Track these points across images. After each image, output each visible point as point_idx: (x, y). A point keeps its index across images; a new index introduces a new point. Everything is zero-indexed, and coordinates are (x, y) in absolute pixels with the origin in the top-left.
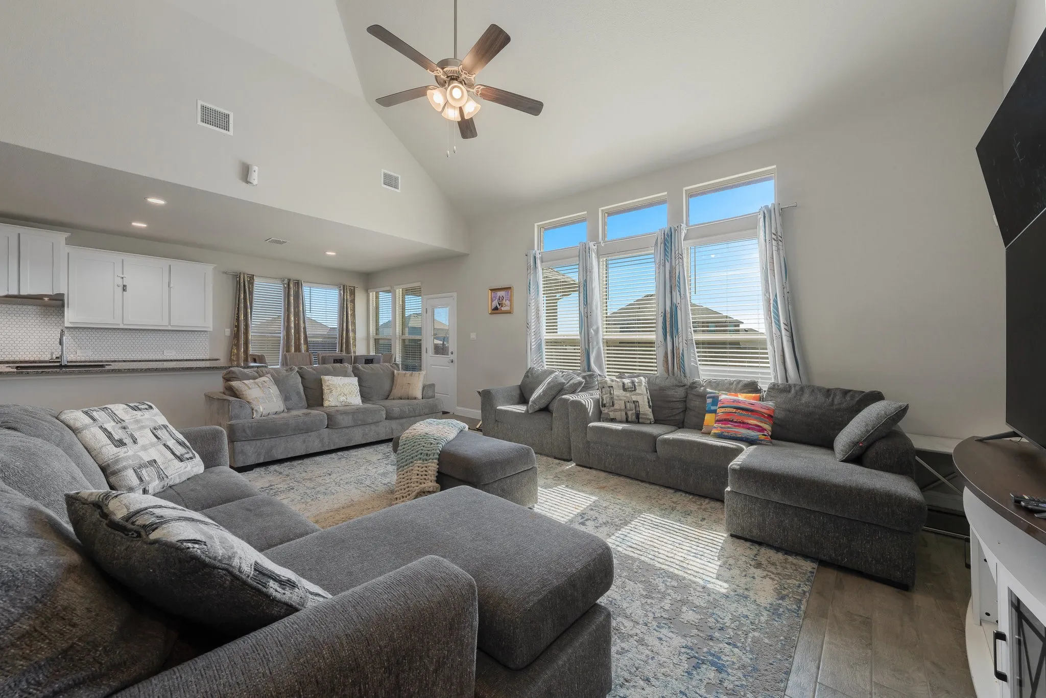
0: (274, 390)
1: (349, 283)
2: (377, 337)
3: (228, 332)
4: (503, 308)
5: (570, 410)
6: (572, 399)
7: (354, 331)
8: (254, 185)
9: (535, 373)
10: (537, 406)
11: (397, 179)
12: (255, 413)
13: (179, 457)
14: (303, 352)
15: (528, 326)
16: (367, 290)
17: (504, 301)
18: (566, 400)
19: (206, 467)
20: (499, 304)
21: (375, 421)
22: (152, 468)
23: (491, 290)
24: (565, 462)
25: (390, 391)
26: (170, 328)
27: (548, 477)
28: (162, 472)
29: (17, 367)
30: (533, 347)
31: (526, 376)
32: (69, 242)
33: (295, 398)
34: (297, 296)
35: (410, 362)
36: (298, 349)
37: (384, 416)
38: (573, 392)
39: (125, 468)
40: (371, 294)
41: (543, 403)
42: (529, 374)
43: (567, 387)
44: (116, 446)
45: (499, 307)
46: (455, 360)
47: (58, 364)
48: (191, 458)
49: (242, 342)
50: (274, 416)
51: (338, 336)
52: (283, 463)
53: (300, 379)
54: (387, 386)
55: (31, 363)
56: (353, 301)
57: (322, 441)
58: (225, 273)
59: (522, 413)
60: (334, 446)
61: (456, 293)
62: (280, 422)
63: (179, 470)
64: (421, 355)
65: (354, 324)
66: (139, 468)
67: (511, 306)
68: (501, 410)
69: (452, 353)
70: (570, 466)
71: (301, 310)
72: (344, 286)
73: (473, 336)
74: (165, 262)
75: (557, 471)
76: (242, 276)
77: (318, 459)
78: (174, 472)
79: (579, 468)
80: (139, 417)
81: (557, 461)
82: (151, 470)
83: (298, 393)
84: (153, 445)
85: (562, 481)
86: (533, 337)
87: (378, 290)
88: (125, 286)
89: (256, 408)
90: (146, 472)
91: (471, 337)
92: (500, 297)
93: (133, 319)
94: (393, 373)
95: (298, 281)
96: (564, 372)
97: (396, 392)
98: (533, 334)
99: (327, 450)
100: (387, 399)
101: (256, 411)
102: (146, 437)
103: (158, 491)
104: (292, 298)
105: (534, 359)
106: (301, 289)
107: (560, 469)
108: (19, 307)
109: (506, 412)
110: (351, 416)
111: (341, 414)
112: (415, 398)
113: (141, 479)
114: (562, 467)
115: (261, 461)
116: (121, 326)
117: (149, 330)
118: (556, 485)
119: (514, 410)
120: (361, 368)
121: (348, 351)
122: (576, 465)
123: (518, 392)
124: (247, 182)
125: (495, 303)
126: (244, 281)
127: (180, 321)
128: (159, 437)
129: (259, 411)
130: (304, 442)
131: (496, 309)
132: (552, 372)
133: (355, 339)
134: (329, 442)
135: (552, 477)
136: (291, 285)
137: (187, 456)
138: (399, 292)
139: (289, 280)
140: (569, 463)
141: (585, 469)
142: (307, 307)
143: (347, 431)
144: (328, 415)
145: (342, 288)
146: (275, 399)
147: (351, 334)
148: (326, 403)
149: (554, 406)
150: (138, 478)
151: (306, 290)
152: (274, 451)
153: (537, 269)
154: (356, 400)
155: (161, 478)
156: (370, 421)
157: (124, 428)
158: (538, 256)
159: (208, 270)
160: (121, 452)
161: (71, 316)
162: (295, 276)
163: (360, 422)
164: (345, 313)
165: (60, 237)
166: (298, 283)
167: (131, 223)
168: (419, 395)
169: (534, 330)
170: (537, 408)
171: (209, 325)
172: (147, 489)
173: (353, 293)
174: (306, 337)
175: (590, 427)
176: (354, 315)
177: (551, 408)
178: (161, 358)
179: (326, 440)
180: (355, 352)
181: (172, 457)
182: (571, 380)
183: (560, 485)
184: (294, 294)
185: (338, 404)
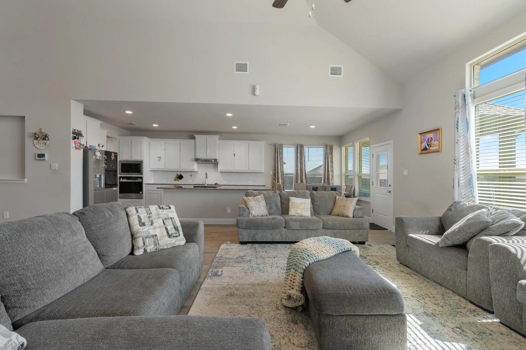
0: (263, 203)
1: (329, 143)
2: (347, 174)
3: (271, 173)
4: (431, 148)
5: (490, 255)
6: (496, 243)
7: (332, 171)
8: (257, 96)
9: (459, 207)
10: (449, 242)
11: (340, 68)
12: (250, 214)
13: (169, 235)
14: (304, 183)
15: (455, 162)
16: (340, 146)
17: (433, 142)
18: (487, 243)
19: (187, 242)
20: (428, 145)
21: (314, 228)
22: (152, 239)
23: (420, 134)
24: (485, 313)
25: (332, 210)
26: (249, 171)
27: (447, 324)
28: (157, 242)
29: (194, 187)
30: (461, 182)
31: (450, 209)
32: (220, 139)
33: (274, 209)
34: (302, 153)
35: (364, 191)
36: (302, 181)
37: (322, 226)
38: (504, 235)
39: (139, 237)
40: (343, 148)
41: (459, 240)
42: (452, 208)
43: (494, 228)
44: (140, 226)
45: (428, 147)
46: (392, 191)
47: (204, 186)
48: (176, 236)
49: (276, 178)
50: (261, 218)
51: (323, 174)
52: (262, 244)
53: (280, 199)
54: (330, 206)
55: (209, 185)
56: (332, 153)
57: (281, 235)
58: (270, 145)
59: (431, 245)
60: (289, 239)
61: (393, 141)
62: (259, 221)
63: (167, 241)
64: (369, 186)
65: (332, 167)
66: (146, 238)
67: (439, 145)
68: (412, 238)
69: (390, 186)
70: (490, 321)
71: (303, 160)
72: (326, 145)
73: (405, 173)
74: (246, 143)
75: (465, 320)
76: (277, 145)
77: (279, 246)
78: (164, 242)
79: (504, 329)
80: (160, 212)
81: (473, 307)
82: (152, 240)
83: (277, 206)
84: (160, 227)
85: (465, 338)
86: (461, 173)
87: (347, 145)
88: (235, 154)
89: (251, 212)
90: (148, 241)
91: (404, 173)
92: (428, 139)
93: (238, 168)
94: (336, 197)
95: (302, 145)
96: (499, 209)
97: (336, 211)
98: (461, 170)
99: (284, 241)
100: (330, 214)
101: (251, 213)
102: (158, 223)
103: (153, 251)
104: (299, 154)
105: (463, 194)
106: (303, 149)
107: (472, 319)
108: (208, 164)
109: (416, 240)
110: (298, 223)
111: (293, 221)
112: (348, 217)
113: (144, 244)
114: (476, 318)
115: (250, 240)
116: (234, 171)
117: (240, 172)
118: (452, 339)
119: (424, 240)
120: (316, 194)
121: (329, 183)
122: (501, 322)
123: (438, 223)
124: (255, 95)
125: (425, 144)
126: (277, 148)
127: (253, 168)
128: (165, 223)
129: (252, 213)
130: (272, 234)
131: (425, 149)
132: (479, 208)
133: (333, 176)
134: (286, 237)
135: (452, 326)
136: (299, 148)
137: (174, 235)
138: (357, 145)
139: (298, 145)
140: (490, 316)
141: (514, 334)
142: (306, 159)
143: (296, 232)
144: (285, 220)
145: (325, 146)
146: (262, 208)
147: (330, 173)
148: (290, 213)
149: (472, 245)
150: (143, 243)
151: (306, 149)
152: (256, 236)
153: (467, 107)
154: (307, 213)
155: (155, 244)
156: (311, 228)
157: (149, 217)
158: (468, 93)
159: (263, 144)
160: (141, 229)
161: (220, 167)
162: (300, 142)
163: (304, 228)
164: (327, 161)
165: (217, 137)
166: (302, 146)
167: (232, 127)
168: (351, 215)
169: (463, 166)
170: (449, 243)
171: (262, 169)
172: (146, 249)
173: (331, 149)
174: (306, 175)
175: (521, 284)
176: (332, 162)
177: (468, 245)
178: (247, 184)
179: (284, 235)
180: (333, 184)
181: (166, 234)
182: (503, 219)
183: (458, 342)
184: (300, 152)
185: (296, 214)
